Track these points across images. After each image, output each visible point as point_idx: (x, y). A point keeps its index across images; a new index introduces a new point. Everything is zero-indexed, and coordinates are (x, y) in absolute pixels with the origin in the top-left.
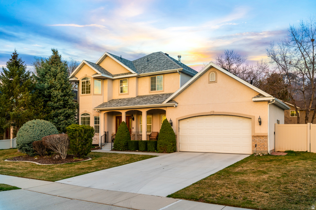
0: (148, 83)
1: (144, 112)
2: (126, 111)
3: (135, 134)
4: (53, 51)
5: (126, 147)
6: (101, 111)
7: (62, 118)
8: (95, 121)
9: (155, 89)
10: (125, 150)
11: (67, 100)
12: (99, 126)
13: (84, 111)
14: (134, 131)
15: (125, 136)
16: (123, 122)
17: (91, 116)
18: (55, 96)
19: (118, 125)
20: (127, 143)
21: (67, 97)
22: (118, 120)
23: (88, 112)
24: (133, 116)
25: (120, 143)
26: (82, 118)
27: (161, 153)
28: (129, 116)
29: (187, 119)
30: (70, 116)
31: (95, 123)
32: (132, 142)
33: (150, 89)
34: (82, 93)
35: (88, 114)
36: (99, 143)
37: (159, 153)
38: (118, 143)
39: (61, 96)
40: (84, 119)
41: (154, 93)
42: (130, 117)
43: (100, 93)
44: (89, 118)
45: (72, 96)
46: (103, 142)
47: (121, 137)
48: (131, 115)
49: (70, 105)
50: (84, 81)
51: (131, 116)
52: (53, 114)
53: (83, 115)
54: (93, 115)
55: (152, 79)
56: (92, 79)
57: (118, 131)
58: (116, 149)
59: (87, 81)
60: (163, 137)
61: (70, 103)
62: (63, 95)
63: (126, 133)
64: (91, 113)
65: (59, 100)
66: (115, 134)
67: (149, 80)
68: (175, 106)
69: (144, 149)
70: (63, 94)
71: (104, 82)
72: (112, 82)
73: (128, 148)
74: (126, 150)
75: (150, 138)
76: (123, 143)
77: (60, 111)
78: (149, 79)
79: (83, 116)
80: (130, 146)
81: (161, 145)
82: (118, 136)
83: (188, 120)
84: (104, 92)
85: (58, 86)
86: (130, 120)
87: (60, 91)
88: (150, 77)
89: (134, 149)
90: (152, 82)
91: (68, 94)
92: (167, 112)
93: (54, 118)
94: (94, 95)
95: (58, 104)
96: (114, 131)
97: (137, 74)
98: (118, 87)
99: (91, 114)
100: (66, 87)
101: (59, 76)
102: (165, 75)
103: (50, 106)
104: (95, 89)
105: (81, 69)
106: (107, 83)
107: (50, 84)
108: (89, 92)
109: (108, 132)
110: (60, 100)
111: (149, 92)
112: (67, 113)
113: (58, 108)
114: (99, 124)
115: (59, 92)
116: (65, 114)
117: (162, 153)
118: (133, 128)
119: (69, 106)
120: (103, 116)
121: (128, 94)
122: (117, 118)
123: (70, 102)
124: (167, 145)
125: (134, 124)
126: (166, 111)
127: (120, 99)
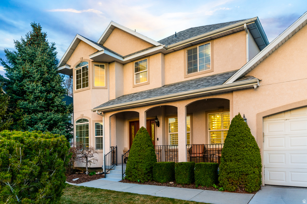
0: (183, 61)
1: (181, 107)
2: (147, 108)
3: (161, 150)
4: (34, 26)
5: (149, 176)
6: (105, 112)
7: (42, 126)
8: (97, 131)
9: (195, 70)
10: (146, 180)
11: (52, 99)
12: (102, 137)
13: (80, 116)
14: (159, 143)
15: (146, 154)
16: (143, 128)
17: (90, 123)
18: (30, 92)
19: (133, 136)
20: (152, 168)
21: (51, 93)
22: (133, 127)
23: (86, 117)
24: (157, 119)
25: (137, 169)
26: (77, 126)
27: (231, 192)
28: (151, 120)
29: (283, 114)
30: (57, 124)
31: (97, 133)
32: (160, 165)
33: (187, 70)
34: (77, 88)
35: (86, 120)
36: (103, 166)
37: (224, 191)
38: (134, 168)
39: (41, 92)
40: (81, 127)
41: (194, 76)
42: (151, 122)
43: (104, 85)
44: (87, 126)
45: (61, 93)
46: (109, 163)
47: (140, 157)
48: (155, 118)
49: (57, 106)
50: (79, 68)
51: (153, 120)
52: (27, 121)
53: (79, 121)
54: (93, 121)
55: (189, 52)
56: (91, 62)
57: (133, 144)
58: (130, 178)
59: (83, 68)
60: (237, 155)
61: (57, 103)
62: (44, 90)
63: (149, 148)
64: (90, 117)
65: (37, 98)
66: (129, 151)
67: (185, 56)
68: (255, 87)
69: (187, 180)
70: (43, 88)
71: (110, 69)
72: (123, 68)
73: (152, 177)
74: (149, 180)
75: (193, 155)
76: (143, 167)
77: (40, 115)
78: (185, 53)
79: (79, 124)
80: (157, 174)
81: (230, 175)
82: (134, 155)
83: (287, 115)
84: (109, 84)
85: (37, 76)
86: (153, 126)
87: (39, 84)
88: (186, 50)
89: (165, 179)
90: (189, 58)
91: (55, 90)
92: (234, 103)
93: (29, 127)
94: (94, 88)
95: (35, 104)
96: (127, 146)
97: (164, 46)
98: (132, 74)
99: (90, 119)
100: (51, 79)
101: (38, 60)
102: (215, 41)
103: (22, 108)
104: (95, 79)
105: (74, 50)
106: (114, 68)
107: (22, 72)
108: (87, 85)
109: (117, 147)
110: (39, 98)
111: (185, 75)
112: (52, 119)
113: (35, 111)
114: (102, 135)
115: (37, 85)
116: (49, 121)
117: (234, 192)
118: (158, 139)
119: (56, 109)
120: (109, 121)
121: (148, 84)
122: (131, 124)
123: (58, 101)
124: (247, 175)
125: (159, 132)
126: (229, 101)
127: (135, 93)
